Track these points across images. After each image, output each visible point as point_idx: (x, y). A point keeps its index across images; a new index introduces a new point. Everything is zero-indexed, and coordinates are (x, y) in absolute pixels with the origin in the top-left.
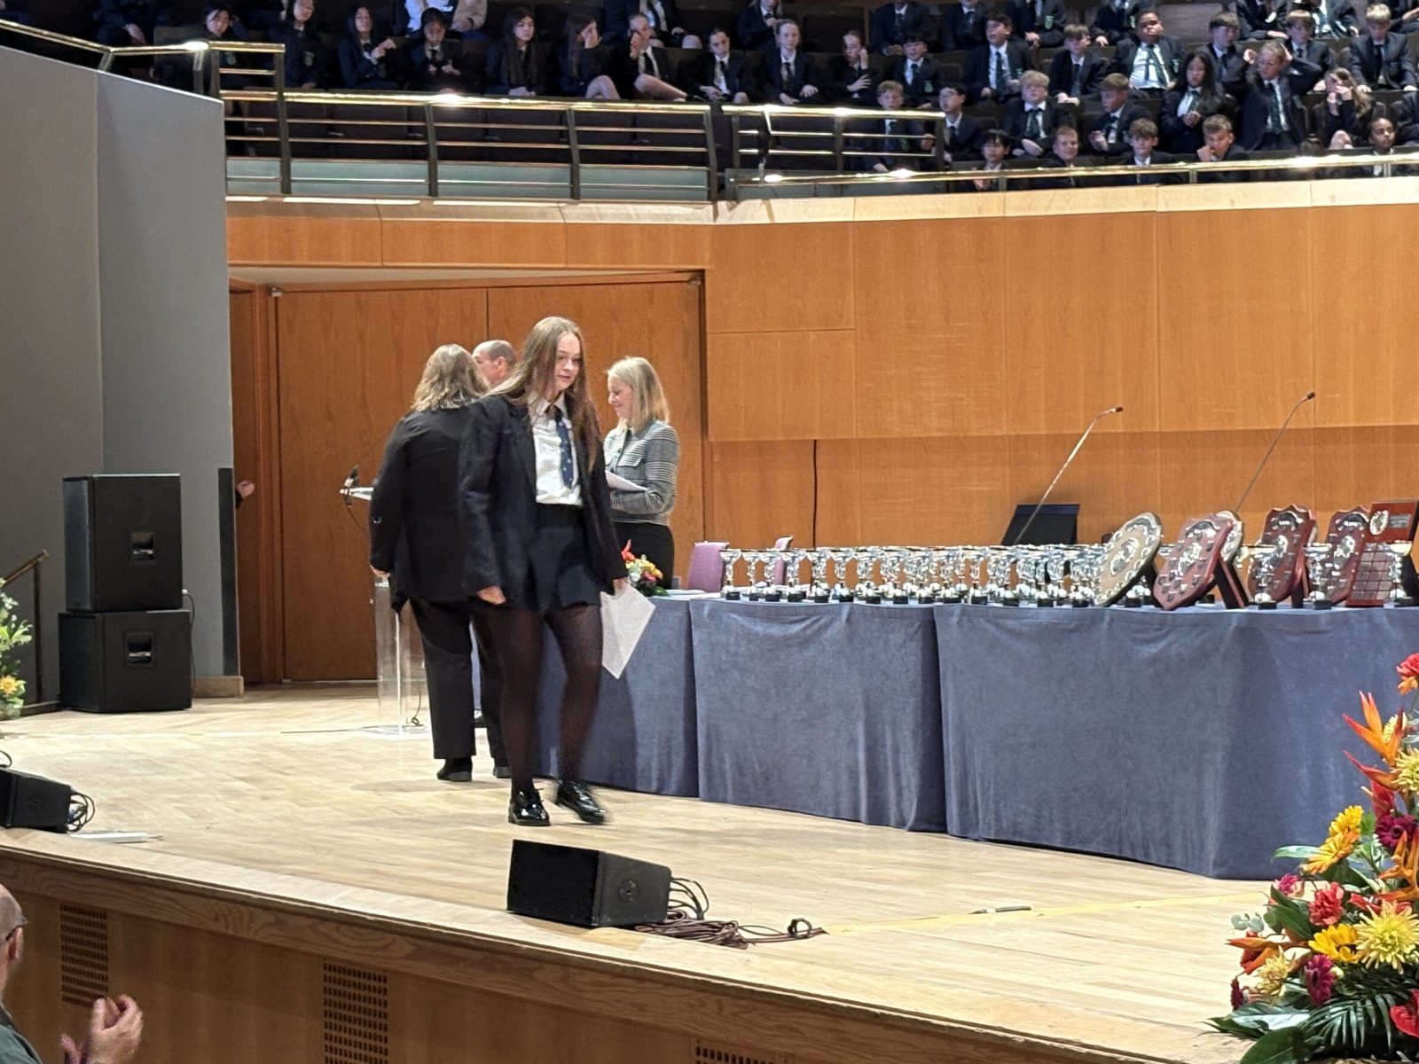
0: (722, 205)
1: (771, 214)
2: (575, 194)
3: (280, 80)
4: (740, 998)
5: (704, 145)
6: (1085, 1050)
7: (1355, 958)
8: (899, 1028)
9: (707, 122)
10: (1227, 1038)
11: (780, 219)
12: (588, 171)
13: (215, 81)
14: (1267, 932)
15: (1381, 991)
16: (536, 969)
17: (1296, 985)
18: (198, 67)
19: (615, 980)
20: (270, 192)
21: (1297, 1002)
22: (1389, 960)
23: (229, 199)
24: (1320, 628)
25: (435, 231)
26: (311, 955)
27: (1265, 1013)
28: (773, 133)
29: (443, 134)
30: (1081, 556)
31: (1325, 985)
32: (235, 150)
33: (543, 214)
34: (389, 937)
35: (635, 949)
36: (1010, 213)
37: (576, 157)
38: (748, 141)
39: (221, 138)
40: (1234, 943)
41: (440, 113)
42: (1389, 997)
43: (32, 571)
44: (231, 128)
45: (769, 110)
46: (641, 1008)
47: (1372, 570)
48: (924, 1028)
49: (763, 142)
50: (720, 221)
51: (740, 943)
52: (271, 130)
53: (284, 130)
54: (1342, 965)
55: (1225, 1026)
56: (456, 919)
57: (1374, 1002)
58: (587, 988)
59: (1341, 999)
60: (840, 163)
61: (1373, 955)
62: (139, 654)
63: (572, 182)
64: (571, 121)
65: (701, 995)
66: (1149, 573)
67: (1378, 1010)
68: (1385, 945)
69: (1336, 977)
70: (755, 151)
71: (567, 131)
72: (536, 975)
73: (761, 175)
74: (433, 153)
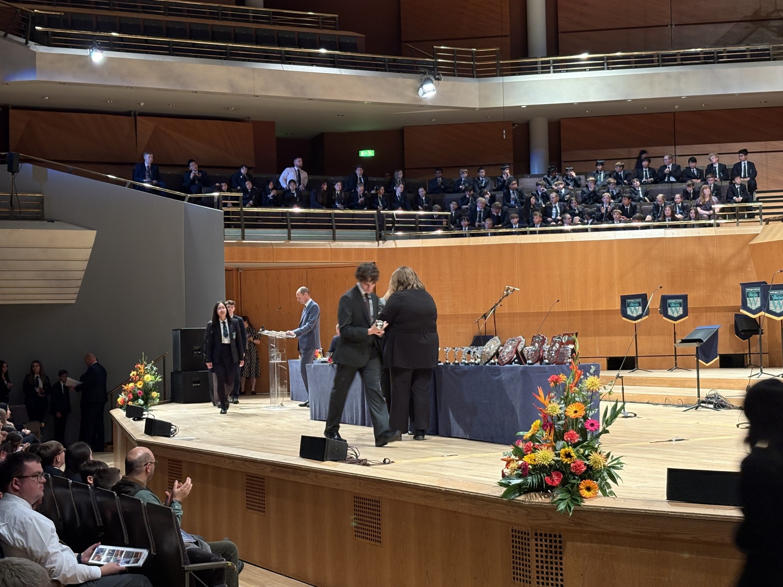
0: (381, 242)
1: (396, 245)
2: (334, 239)
3: (241, 204)
4: (365, 480)
5: (375, 224)
6: (461, 492)
7: (535, 463)
8: (410, 488)
9: (376, 216)
10: (501, 487)
11: (399, 246)
12: (338, 231)
13: (221, 205)
14: (513, 457)
15: (543, 473)
16: (307, 474)
17: (520, 472)
18: (216, 200)
19: (330, 476)
20: (238, 239)
21: (519, 476)
22: (544, 463)
23: (225, 241)
24: (546, 371)
25: (290, 251)
26: (242, 472)
27: (510, 480)
28: (396, 219)
29: (292, 221)
30: (477, 350)
31: (526, 471)
32: (227, 226)
33: (324, 245)
34: (265, 466)
35: (336, 467)
36: (470, 244)
37: (334, 227)
38: (389, 222)
39: (222, 223)
40: (503, 460)
41: (292, 214)
42: (545, 474)
43: (163, 359)
44: (226, 219)
45: (395, 212)
46: (338, 484)
47: (563, 353)
48: (417, 487)
49: (393, 222)
50: (379, 247)
51: (368, 465)
52: (238, 220)
53: (242, 220)
54: (531, 465)
55: (501, 484)
56: (285, 459)
57: (541, 476)
58: (323, 479)
59: (532, 475)
60: (418, 228)
61: (540, 462)
62: (196, 385)
63: (333, 235)
64: (333, 216)
65: (355, 480)
66: (497, 354)
67: (541, 479)
68: (543, 459)
69: (530, 468)
70: (391, 225)
71: (331, 219)
72: (308, 476)
73: (393, 232)
74: (289, 227)
